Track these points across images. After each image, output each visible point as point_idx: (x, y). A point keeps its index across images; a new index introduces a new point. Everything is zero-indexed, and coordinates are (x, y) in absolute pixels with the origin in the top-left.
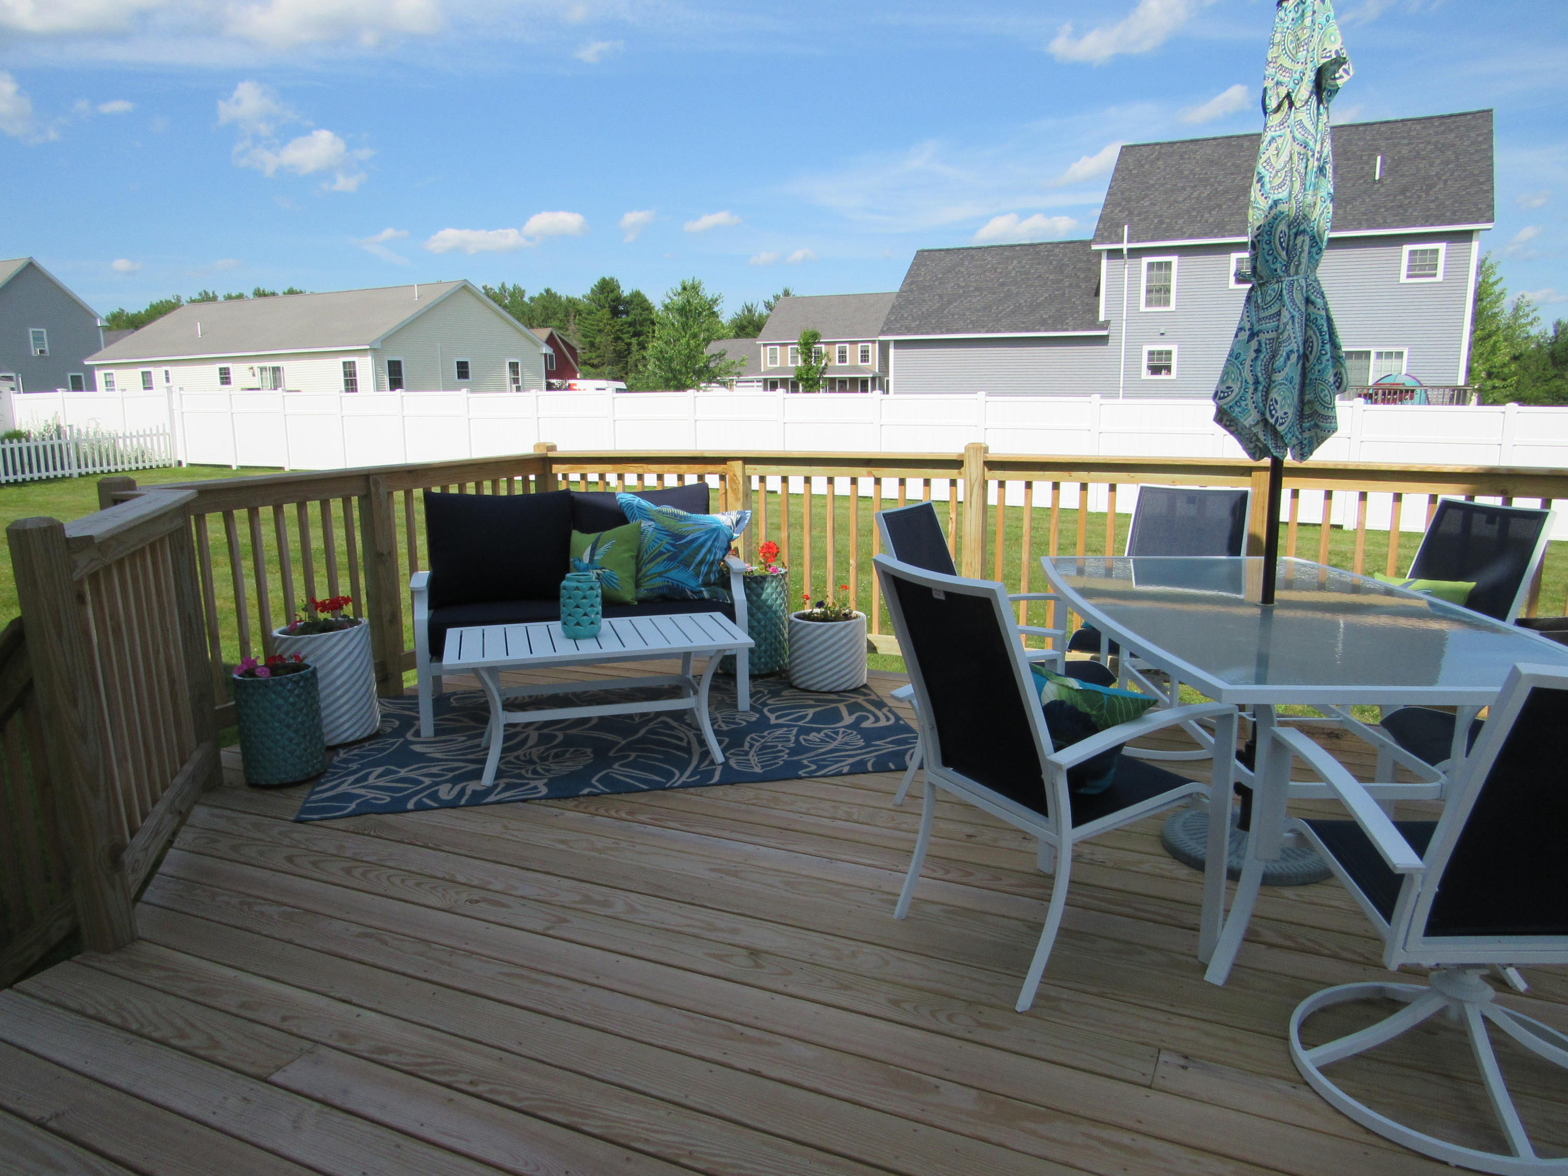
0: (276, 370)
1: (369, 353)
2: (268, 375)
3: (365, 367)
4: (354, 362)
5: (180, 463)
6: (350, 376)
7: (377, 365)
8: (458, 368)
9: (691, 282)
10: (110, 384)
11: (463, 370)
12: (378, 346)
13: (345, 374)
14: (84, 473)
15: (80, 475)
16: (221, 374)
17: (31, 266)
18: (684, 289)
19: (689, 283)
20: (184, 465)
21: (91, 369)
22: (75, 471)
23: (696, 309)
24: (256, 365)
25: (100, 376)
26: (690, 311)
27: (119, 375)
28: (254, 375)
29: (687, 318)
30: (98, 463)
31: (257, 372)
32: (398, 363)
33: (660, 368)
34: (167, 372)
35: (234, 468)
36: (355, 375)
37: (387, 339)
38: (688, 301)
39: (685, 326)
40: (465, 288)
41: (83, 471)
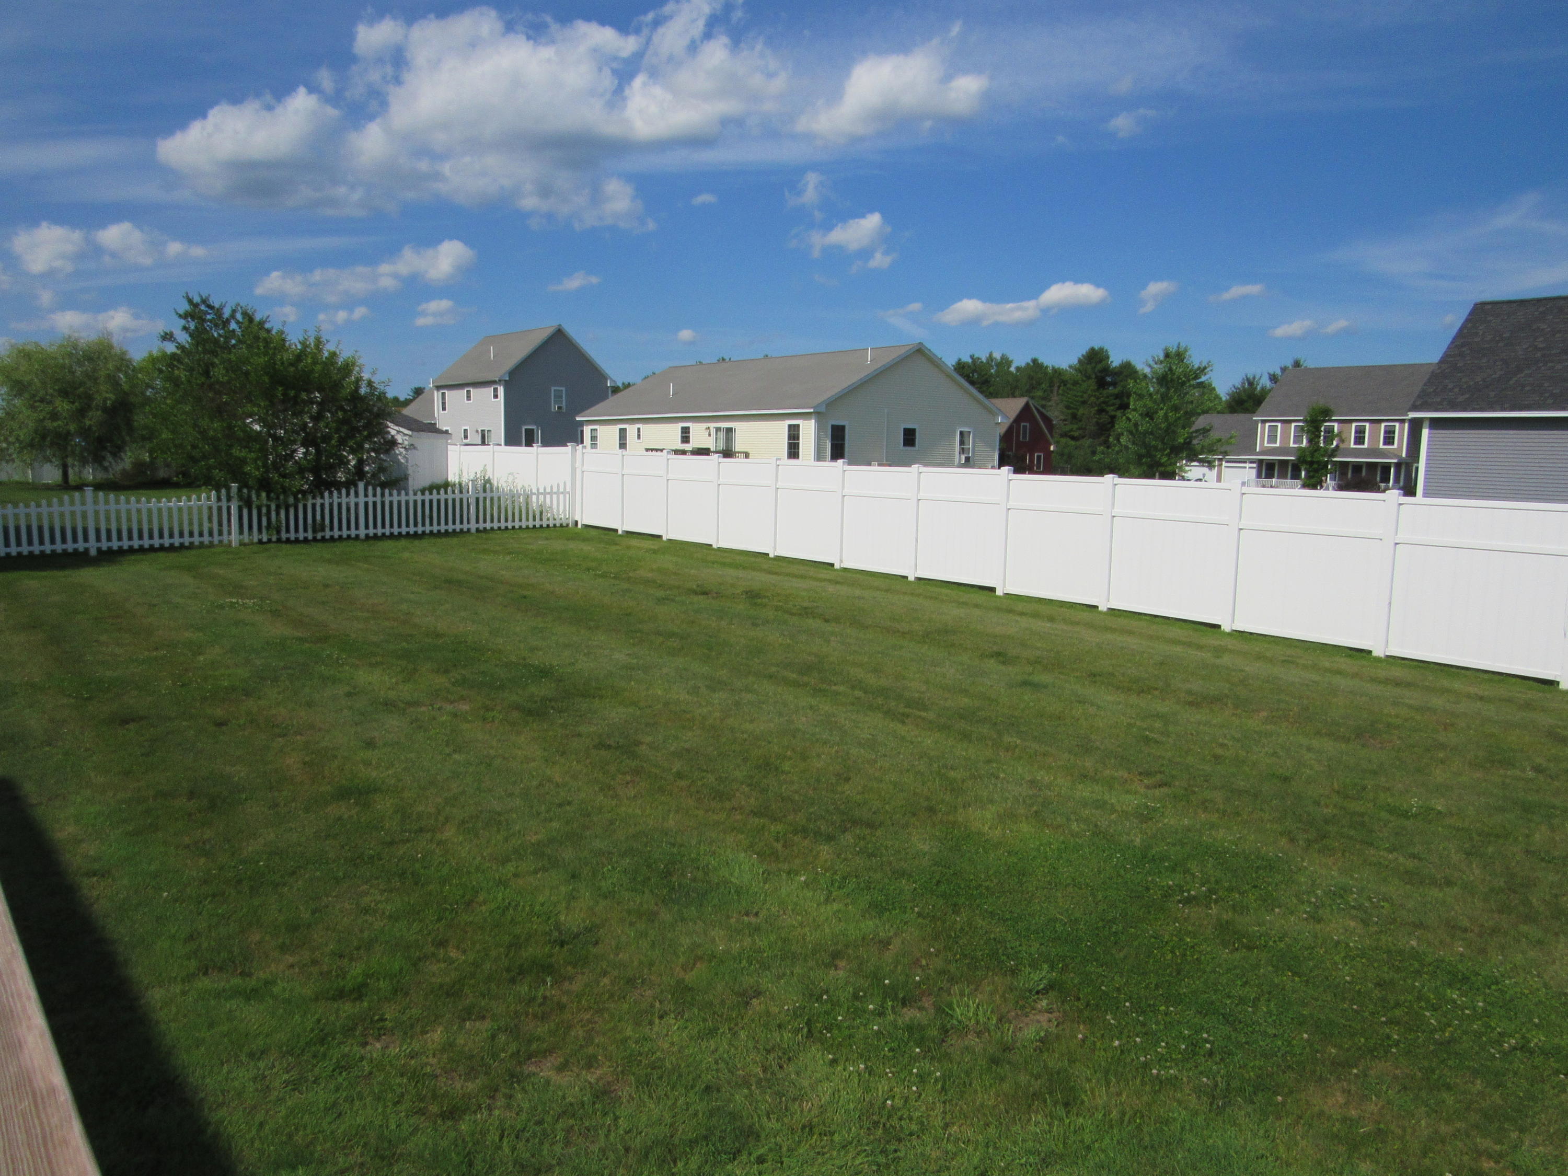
0: (729, 431)
1: (813, 416)
2: (722, 435)
3: (808, 430)
4: (798, 426)
5: (576, 522)
6: (794, 439)
7: (820, 428)
8: (905, 434)
9: (1175, 348)
10: (594, 438)
11: (910, 437)
12: (823, 409)
13: (790, 438)
14: (481, 528)
15: (478, 530)
16: (682, 433)
17: (559, 335)
18: (1167, 355)
19: (1173, 350)
20: (579, 526)
21: (582, 424)
22: (473, 526)
23: (1179, 378)
24: (713, 425)
25: (587, 430)
26: (1172, 380)
27: (602, 430)
28: (710, 435)
29: (1168, 389)
30: (496, 520)
31: (713, 432)
32: (842, 428)
33: (1134, 443)
34: (639, 430)
35: (620, 532)
36: (798, 439)
37: (833, 403)
38: (1170, 369)
39: (1165, 398)
40: (920, 351)
41: (481, 526)
